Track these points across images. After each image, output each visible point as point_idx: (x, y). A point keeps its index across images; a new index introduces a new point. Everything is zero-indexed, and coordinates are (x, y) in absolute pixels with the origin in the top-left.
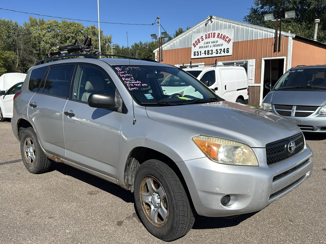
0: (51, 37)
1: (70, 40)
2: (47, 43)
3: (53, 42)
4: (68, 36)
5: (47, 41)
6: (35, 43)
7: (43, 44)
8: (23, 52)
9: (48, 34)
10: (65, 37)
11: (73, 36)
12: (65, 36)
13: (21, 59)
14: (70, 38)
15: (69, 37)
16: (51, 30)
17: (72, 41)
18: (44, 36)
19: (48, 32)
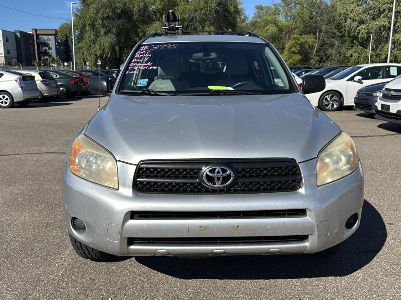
0: (361, 11)
1: (385, 14)
2: (354, 20)
3: (362, 19)
4: (384, 8)
5: (355, 18)
6: (339, 22)
7: (349, 21)
8: (324, 34)
9: (357, 9)
10: (379, 10)
11: (390, 7)
12: (379, 8)
13: (320, 43)
14: (386, 11)
15: (384, 10)
16: (362, 3)
17: (387, 15)
18: (352, 11)
19: (358, 5)
